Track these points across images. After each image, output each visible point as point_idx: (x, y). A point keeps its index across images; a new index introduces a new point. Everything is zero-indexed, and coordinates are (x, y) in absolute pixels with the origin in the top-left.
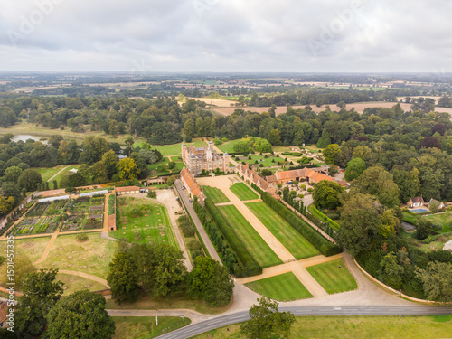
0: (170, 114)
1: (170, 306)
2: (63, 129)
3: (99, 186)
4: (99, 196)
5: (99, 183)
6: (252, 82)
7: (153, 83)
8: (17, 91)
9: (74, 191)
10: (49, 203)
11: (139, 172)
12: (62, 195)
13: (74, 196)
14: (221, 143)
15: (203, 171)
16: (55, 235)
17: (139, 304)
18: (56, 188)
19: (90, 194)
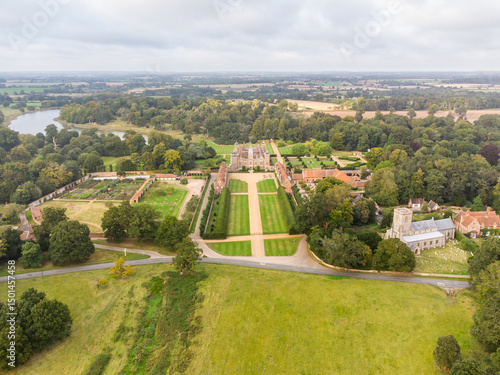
0: (248, 116)
1: (142, 248)
2: (148, 127)
3: (145, 173)
4: (141, 179)
5: (147, 170)
6: (383, 84)
7: (265, 84)
8: (130, 92)
9: (124, 175)
10: (100, 181)
11: (182, 163)
12: (113, 176)
13: (122, 178)
14: (284, 146)
15: (244, 167)
16: (92, 201)
17: (122, 245)
18: (111, 171)
19: (134, 177)
